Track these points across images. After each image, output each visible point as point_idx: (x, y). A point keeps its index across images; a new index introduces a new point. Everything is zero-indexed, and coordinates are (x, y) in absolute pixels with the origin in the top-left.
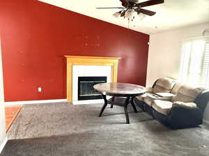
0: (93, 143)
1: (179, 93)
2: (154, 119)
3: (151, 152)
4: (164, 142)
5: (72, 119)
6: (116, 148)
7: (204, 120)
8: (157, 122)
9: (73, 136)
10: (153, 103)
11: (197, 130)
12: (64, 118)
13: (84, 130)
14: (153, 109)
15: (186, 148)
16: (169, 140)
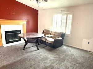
0: (28, 63)
1: (54, 35)
2: (47, 46)
3: (53, 59)
4: (56, 54)
5: (9, 54)
6: (40, 61)
7: (63, 43)
8: (49, 47)
9: (15, 62)
10: (46, 40)
11: (62, 47)
12: (4, 55)
13: (20, 58)
14: (46, 42)
15: (63, 54)
16: (56, 53)
